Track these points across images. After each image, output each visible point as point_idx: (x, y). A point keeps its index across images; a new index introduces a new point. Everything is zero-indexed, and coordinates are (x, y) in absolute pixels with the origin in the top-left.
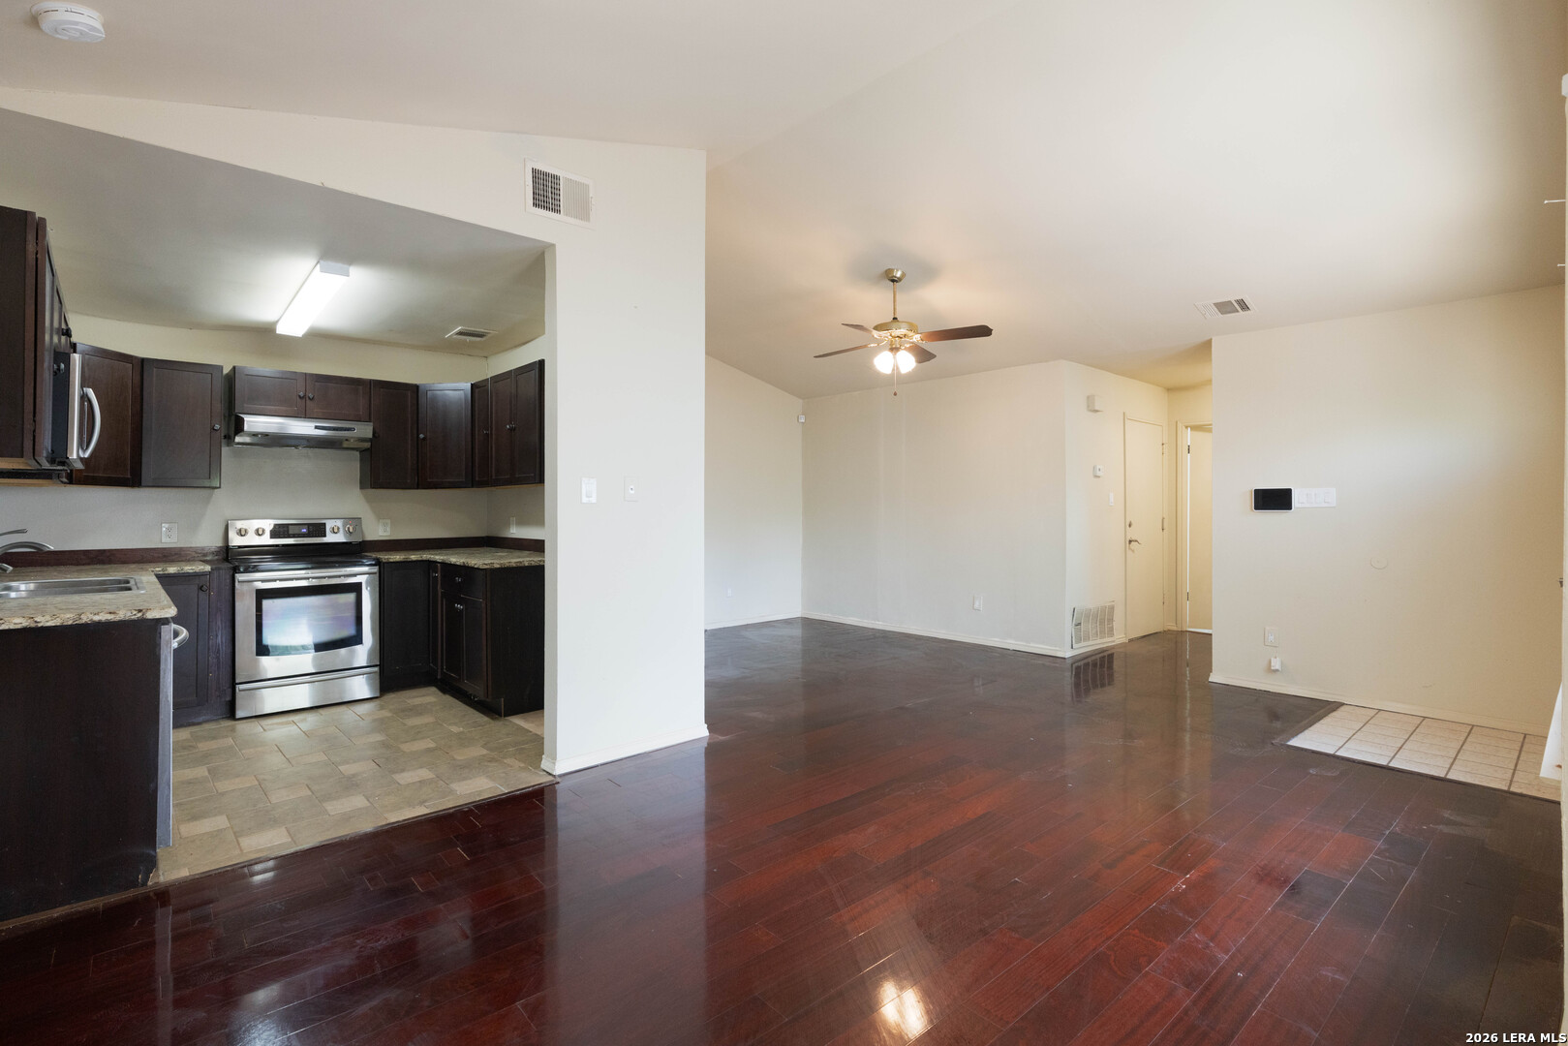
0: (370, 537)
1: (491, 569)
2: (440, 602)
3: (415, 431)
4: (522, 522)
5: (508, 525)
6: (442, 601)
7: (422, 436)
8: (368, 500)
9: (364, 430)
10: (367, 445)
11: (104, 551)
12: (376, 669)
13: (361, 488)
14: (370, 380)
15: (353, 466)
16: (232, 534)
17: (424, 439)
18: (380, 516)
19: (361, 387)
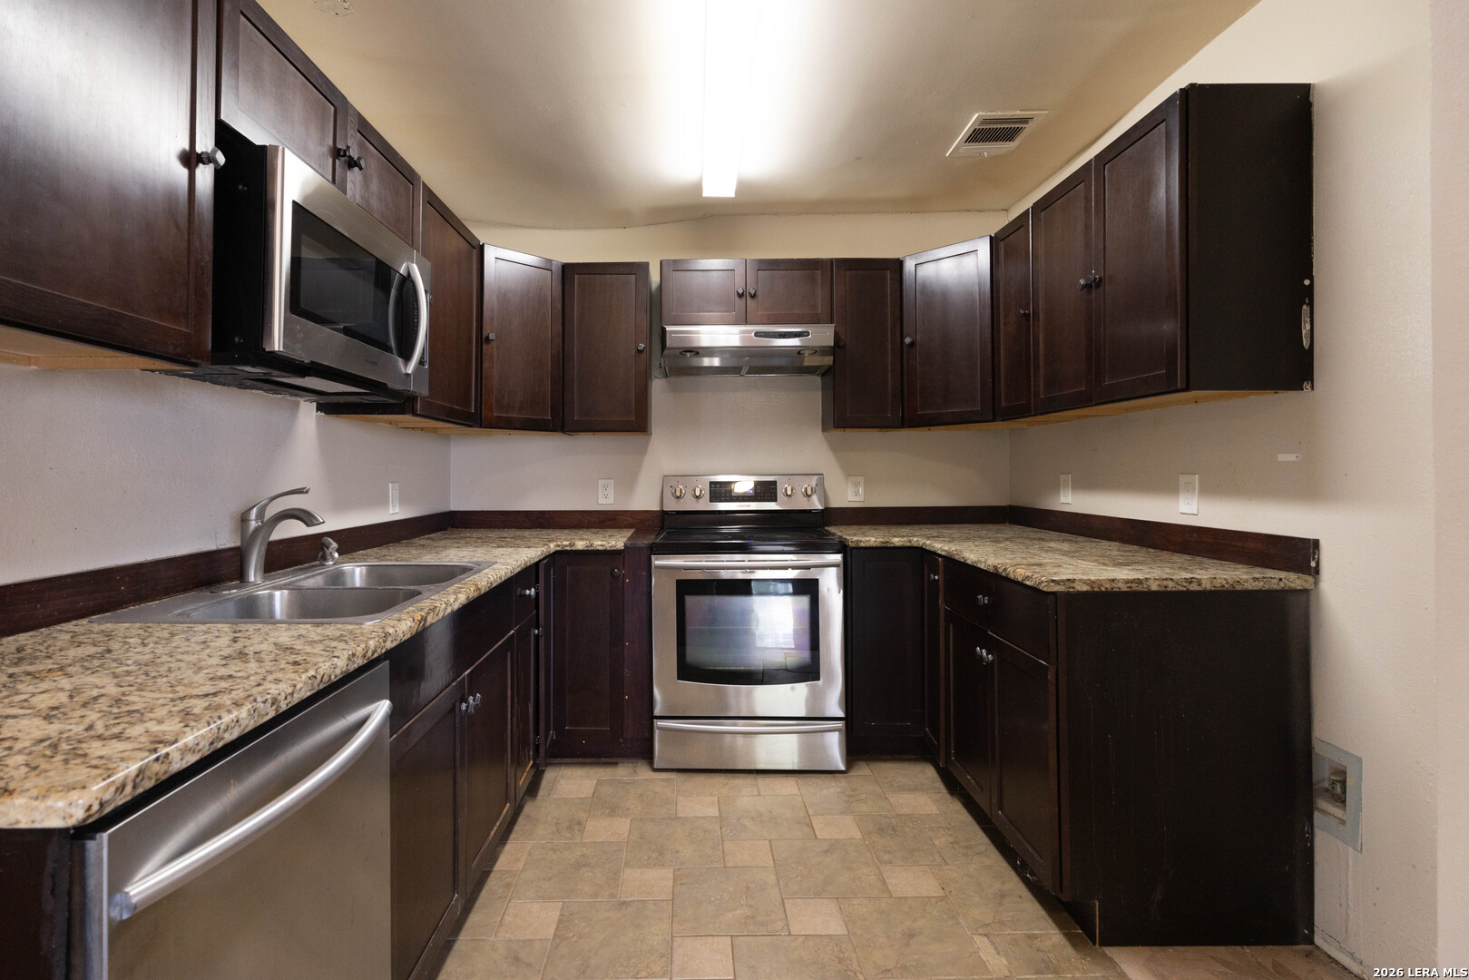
0: (836, 503)
1: (1068, 594)
2: (942, 629)
3: (898, 335)
4: (1086, 483)
5: (1055, 488)
6: (947, 629)
7: (908, 340)
8: (834, 448)
9: (823, 335)
10: (828, 360)
11: (544, 512)
12: (840, 724)
13: (824, 430)
14: (831, 260)
15: (812, 396)
16: (668, 495)
17: (912, 344)
18: (849, 472)
19: (819, 272)
